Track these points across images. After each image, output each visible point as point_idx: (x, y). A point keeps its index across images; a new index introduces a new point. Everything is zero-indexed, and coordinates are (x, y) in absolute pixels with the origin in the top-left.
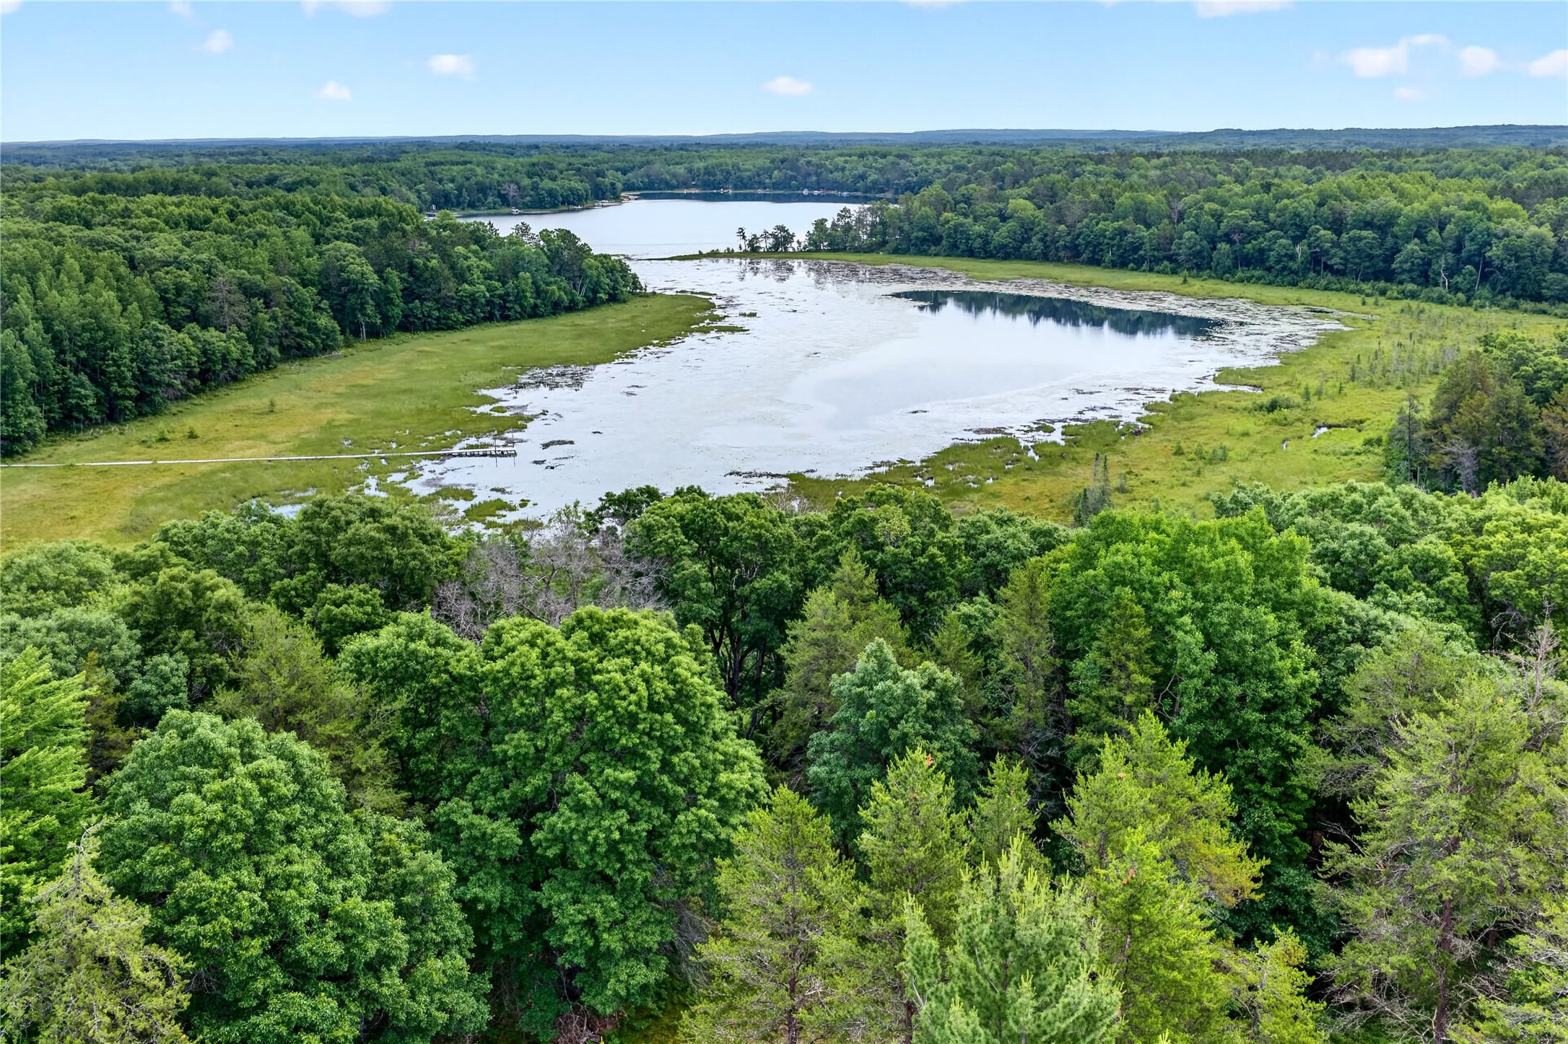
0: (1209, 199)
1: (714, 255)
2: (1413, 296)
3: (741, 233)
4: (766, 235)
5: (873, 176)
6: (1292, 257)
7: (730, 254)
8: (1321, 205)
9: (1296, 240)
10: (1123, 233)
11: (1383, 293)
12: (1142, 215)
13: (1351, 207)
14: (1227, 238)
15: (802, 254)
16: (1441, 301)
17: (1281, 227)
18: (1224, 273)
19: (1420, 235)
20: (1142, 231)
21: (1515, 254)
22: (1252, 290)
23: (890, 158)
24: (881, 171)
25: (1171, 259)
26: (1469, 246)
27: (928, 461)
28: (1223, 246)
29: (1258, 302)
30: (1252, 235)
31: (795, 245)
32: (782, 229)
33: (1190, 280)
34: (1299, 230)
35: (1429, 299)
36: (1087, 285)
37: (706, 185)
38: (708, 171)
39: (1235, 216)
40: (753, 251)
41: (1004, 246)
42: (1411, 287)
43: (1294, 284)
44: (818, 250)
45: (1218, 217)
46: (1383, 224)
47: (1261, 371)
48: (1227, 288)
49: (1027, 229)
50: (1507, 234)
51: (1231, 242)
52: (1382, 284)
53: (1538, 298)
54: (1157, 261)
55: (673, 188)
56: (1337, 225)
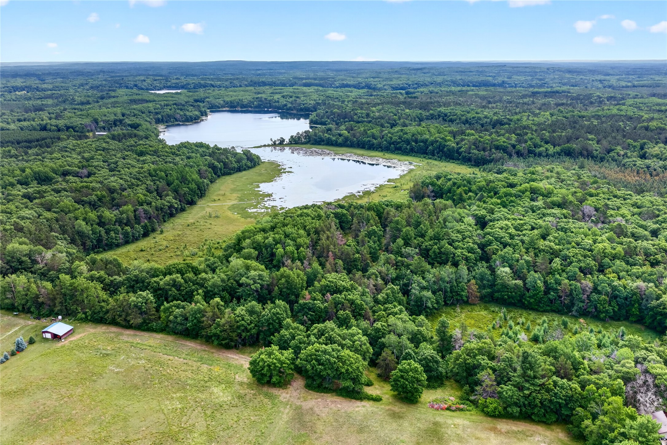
0: (389, 133)
1: (265, 146)
2: (430, 158)
3: (271, 140)
4: (278, 140)
5: (289, 105)
6: (407, 149)
7: (269, 146)
8: (413, 136)
9: (407, 145)
10: (370, 141)
11: (425, 157)
12: (374, 137)
13: (419, 137)
14: (393, 143)
15: (287, 145)
16: (436, 160)
17: (404, 142)
18: (393, 152)
19: (432, 145)
20: (375, 141)
21: (449, 150)
22: (398, 157)
23: (294, 98)
24: (292, 103)
25: (381, 148)
26: (441, 148)
27: (343, 199)
28: (392, 146)
29: (399, 160)
30: (399, 143)
31: (286, 142)
32: (282, 138)
33: (386, 154)
34: (408, 142)
35: (434, 159)
36: (362, 155)
37: (231, 107)
38: (231, 102)
39: (395, 138)
40: (274, 145)
41: (340, 143)
42: (430, 156)
43: (407, 155)
44: (291, 144)
45: (391, 138)
46: (425, 141)
47: (396, 179)
48: (393, 156)
49: (346, 139)
50: (448, 145)
51: (394, 145)
52: (425, 155)
53: (453, 159)
54: (378, 148)
55: (219, 108)
56: (416, 141)
